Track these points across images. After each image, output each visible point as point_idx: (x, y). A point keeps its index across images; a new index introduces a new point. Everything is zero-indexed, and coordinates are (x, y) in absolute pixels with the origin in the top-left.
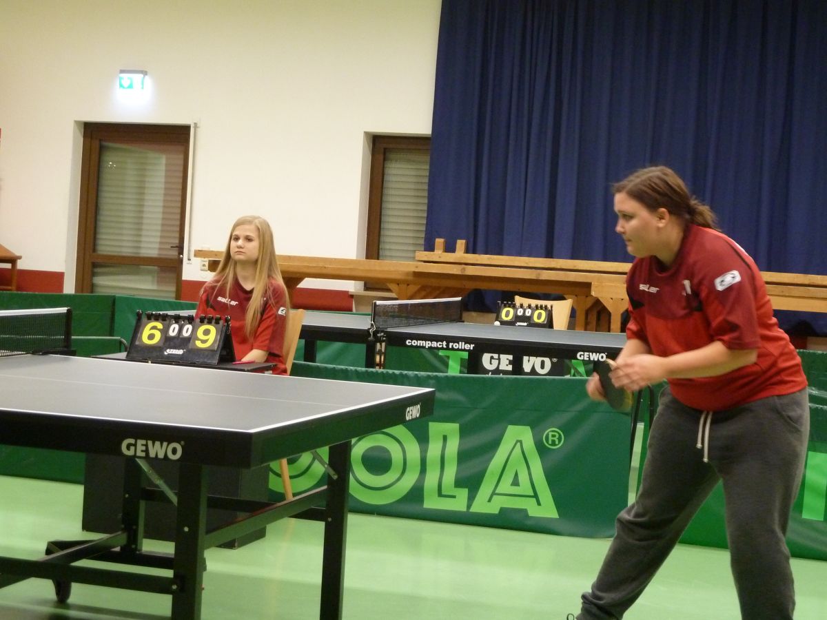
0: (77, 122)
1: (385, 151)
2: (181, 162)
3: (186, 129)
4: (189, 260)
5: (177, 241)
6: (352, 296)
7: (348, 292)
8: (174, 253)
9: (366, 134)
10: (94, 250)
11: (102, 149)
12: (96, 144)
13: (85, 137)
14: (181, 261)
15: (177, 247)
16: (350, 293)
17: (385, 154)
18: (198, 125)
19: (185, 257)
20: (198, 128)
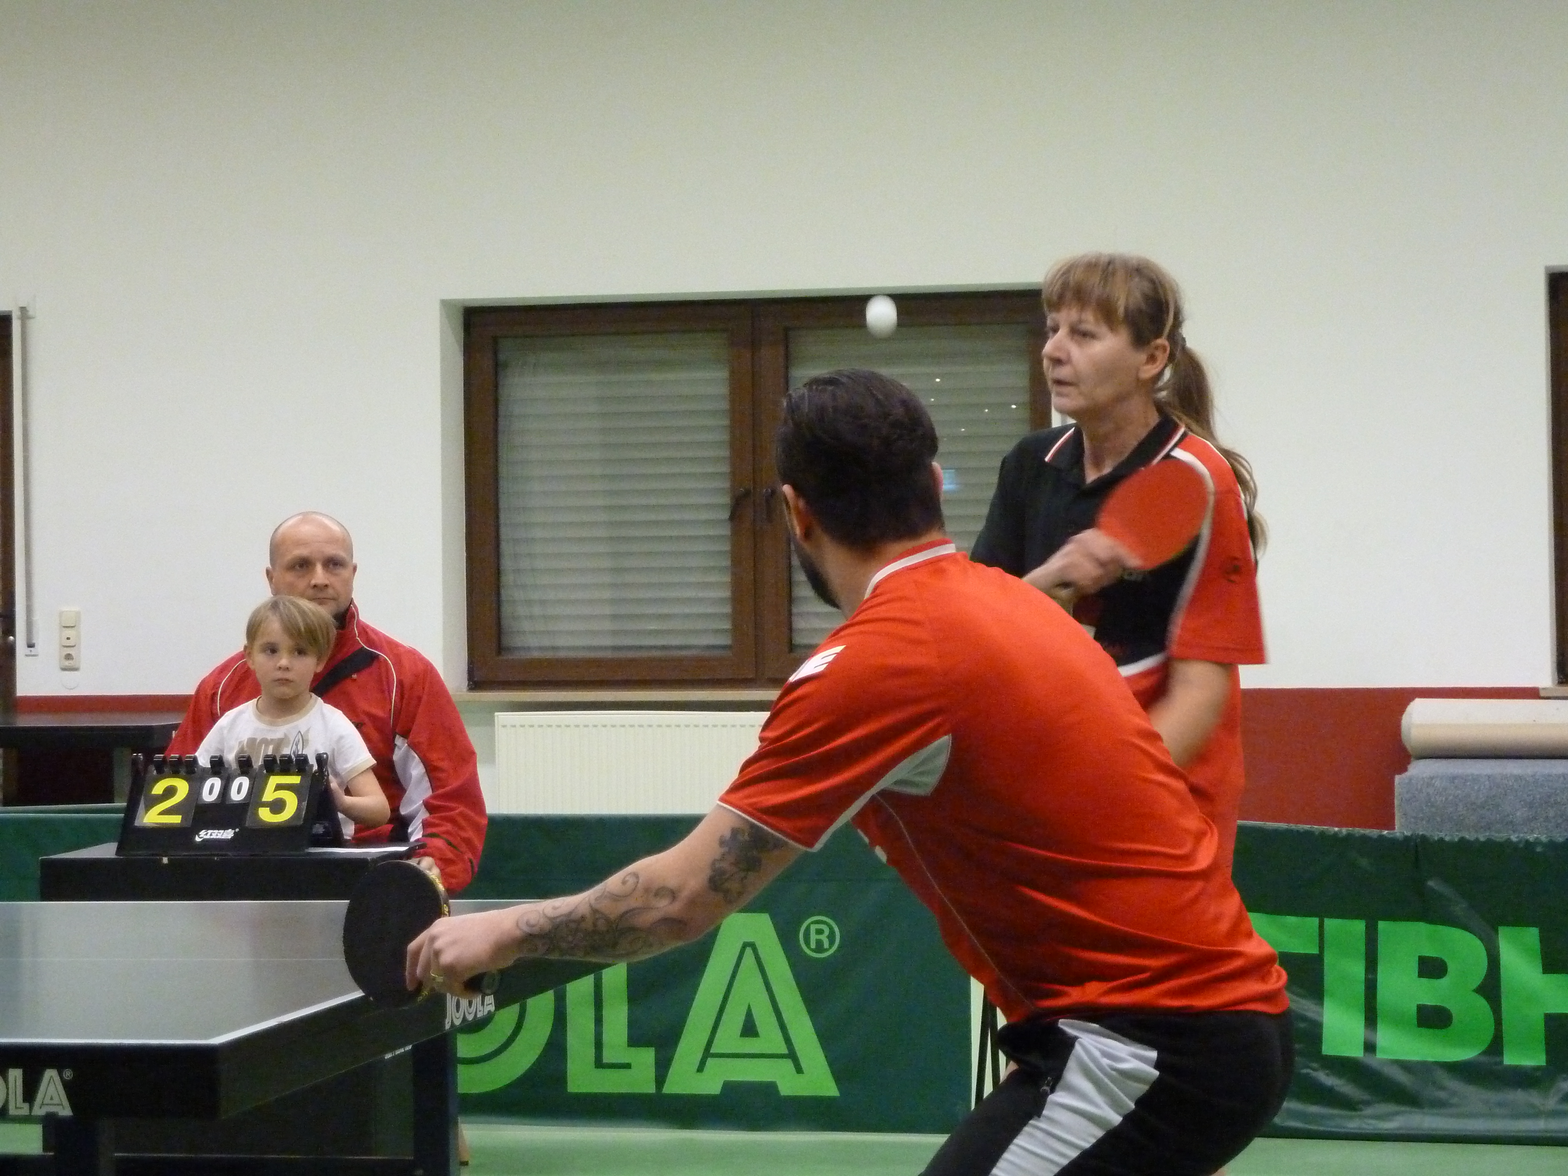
1: (495, 347)
4: (31, 646)
9: (445, 304)
14: (10, 651)
17: (496, 351)
18: (31, 313)
19: (20, 639)
20: (29, 318)
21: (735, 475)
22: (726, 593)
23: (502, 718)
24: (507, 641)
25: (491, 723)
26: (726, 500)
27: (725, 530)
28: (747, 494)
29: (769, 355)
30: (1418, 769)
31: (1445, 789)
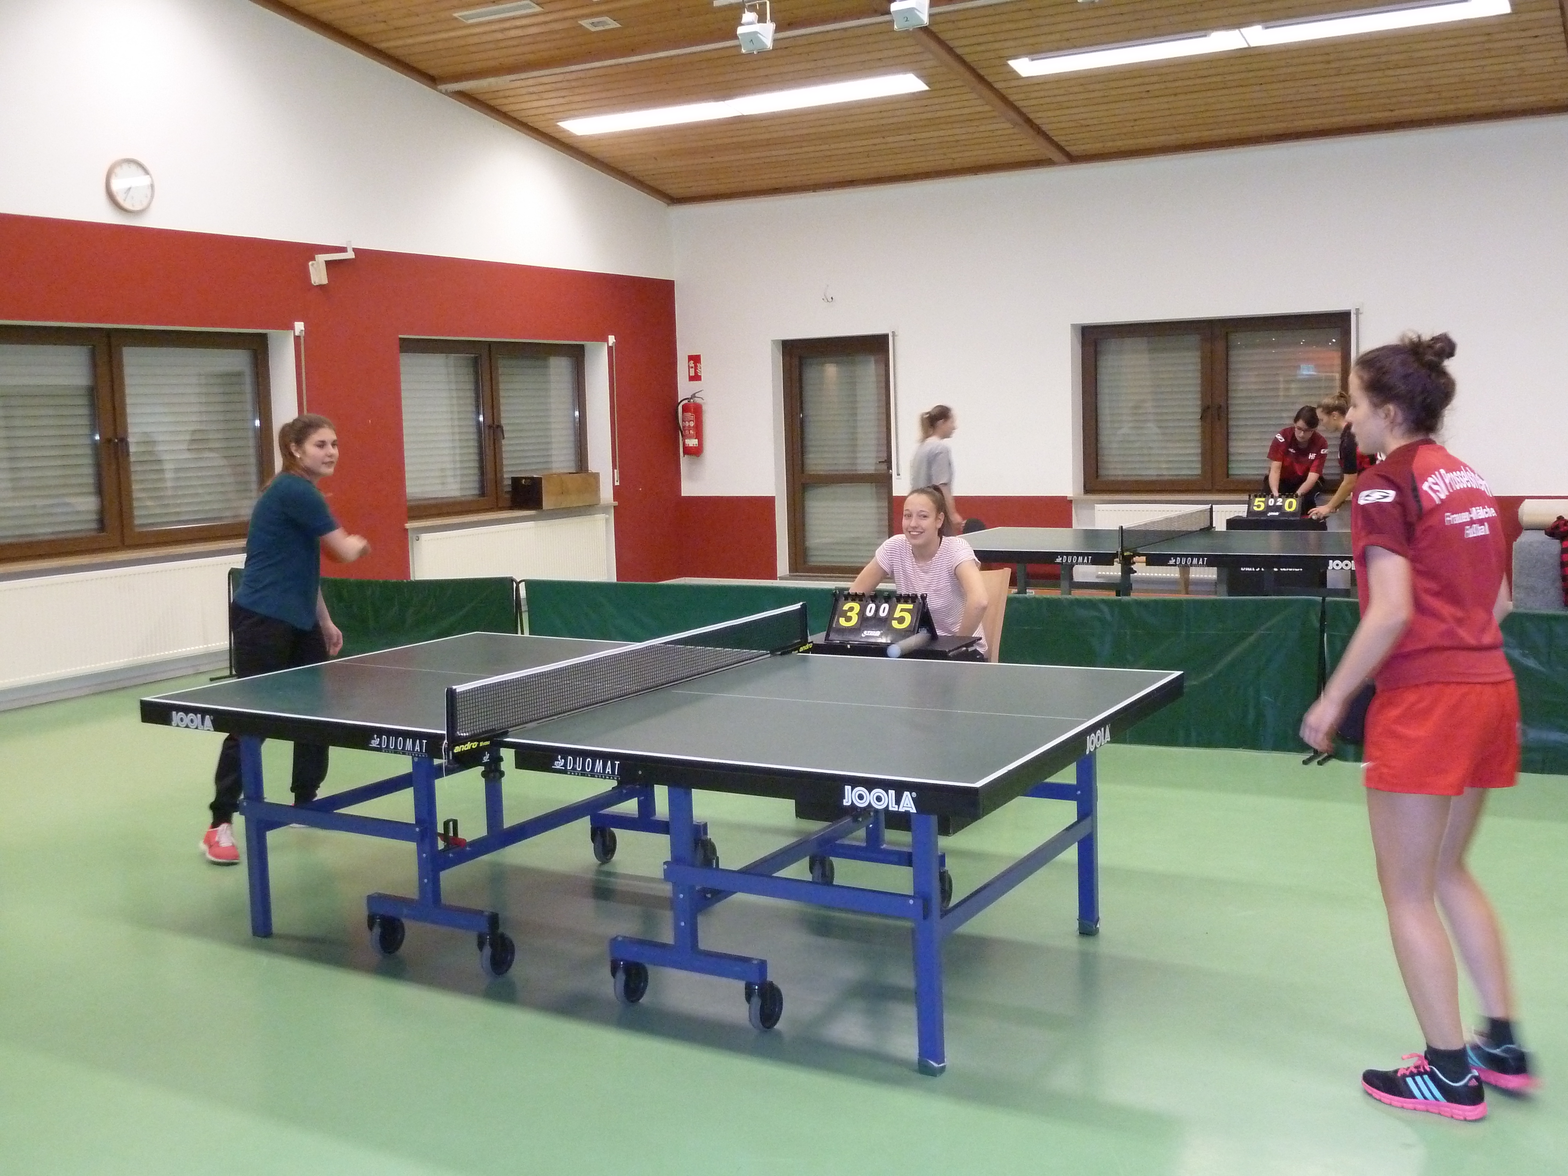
0: (774, 342)
1: (1096, 344)
2: (883, 372)
3: (886, 337)
4: (898, 475)
5: (884, 456)
6: (1071, 501)
7: (1065, 497)
8: (884, 467)
9: (1073, 325)
10: (803, 471)
11: (801, 365)
12: (796, 361)
13: (783, 356)
14: (891, 476)
15: (885, 461)
16: (1068, 499)
17: (1096, 346)
18: (896, 334)
19: (894, 471)
20: (896, 336)
21: (1203, 399)
22: (1199, 451)
23: (1098, 506)
24: (1102, 472)
25: (1093, 508)
26: (1199, 410)
27: (1199, 423)
28: (1208, 408)
29: (1220, 346)
30: (1525, 538)
31: (1538, 547)
